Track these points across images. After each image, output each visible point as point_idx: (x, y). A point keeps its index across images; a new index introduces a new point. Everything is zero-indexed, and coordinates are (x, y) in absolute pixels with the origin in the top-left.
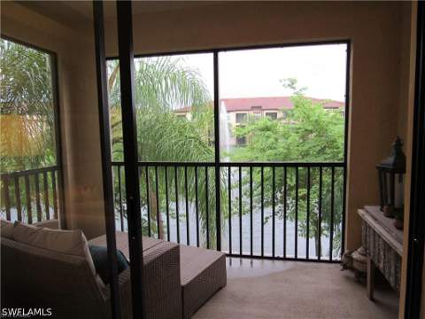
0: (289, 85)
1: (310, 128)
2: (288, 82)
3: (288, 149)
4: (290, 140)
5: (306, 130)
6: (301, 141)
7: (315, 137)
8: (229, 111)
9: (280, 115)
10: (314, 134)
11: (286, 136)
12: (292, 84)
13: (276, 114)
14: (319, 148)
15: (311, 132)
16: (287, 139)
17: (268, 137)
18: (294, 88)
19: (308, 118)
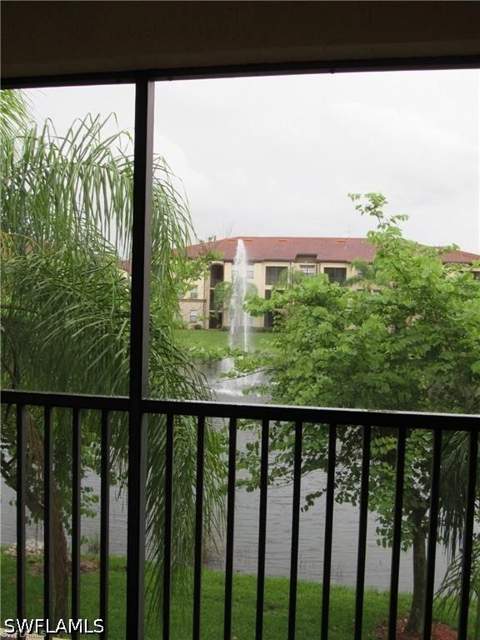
0: (369, 208)
1: (409, 303)
2: (367, 202)
3: (361, 348)
4: (365, 328)
5: (402, 307)
6: (390, 330)
7: (421, 322)
8: (252, 262)
9: (351, 273)
10: (418, 316)
11: (358, 317)
12: (376, 204)
13: (344, 270)
14: (427, 348)
15: (412, 311)
16: (360, 324)
17: (318, 319)
18: (378, 215)
19: (407, 280)
